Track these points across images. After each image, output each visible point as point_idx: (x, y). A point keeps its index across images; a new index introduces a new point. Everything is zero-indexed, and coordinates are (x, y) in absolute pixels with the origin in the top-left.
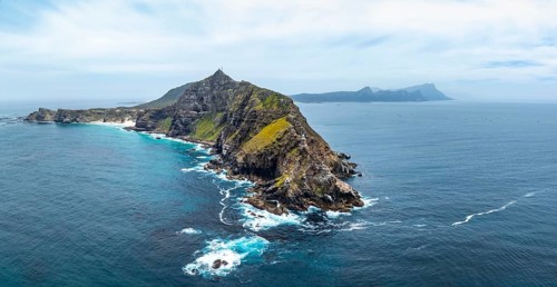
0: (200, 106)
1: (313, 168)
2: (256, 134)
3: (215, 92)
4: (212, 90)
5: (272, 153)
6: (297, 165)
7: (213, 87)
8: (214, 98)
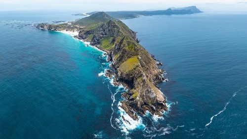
0: (104, 33)
1: (147, 90)
2: (126, 61)
3: (110, 28)
4: (108, 27)
5: (132, 75)
6: (142, 88)
7: (109, 26)
8: (109, 30)
